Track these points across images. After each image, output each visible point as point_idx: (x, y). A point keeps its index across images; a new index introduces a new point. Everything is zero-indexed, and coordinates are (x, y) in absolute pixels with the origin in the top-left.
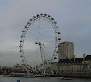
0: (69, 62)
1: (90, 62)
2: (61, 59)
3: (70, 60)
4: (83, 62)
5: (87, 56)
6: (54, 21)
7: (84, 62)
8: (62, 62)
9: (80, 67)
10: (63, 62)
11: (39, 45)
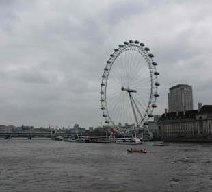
1: (208, 116)
3: (177, 115)
5: (204, 106)
7: (199, 116)
9: (193, 126)
10: (167, 118)
11: (129, 91)
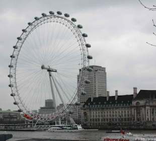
0: (105, 103)
1: (146, 102)
2: (91, 98)
3: (107, 100)
4: (134, 103)
5: (141, 91)
6: (76, 24)
7: (136, 102)
8: (92, 104)
9: (127, 112)
10: (94, 103)
